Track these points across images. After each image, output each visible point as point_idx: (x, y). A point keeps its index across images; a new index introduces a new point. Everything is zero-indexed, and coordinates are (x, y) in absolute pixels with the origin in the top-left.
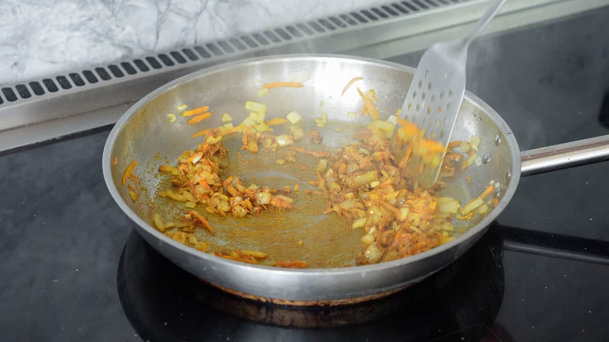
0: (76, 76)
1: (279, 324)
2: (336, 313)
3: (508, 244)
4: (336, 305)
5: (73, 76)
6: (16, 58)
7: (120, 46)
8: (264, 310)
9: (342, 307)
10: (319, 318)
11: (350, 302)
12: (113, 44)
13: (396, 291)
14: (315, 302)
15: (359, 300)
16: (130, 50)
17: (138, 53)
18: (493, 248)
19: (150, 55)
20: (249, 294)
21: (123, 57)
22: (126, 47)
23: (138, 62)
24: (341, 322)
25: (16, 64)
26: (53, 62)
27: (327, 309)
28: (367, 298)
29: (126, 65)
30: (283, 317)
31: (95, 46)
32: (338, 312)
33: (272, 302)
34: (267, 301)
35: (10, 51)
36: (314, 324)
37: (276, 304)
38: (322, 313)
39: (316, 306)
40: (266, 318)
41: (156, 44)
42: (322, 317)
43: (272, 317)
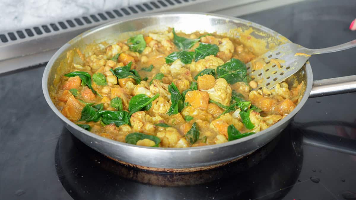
0: (54, 25)
1: (141, 181)
2: (177, 177)
3: (307, 141)
4: (178, 172)
5: (52, 25)
6: (16, 14)
7: (81, 6)
8: (131, 172)
9: (181, 174)
10: (166, 180)
11: (187, 171)
12: (77, 6)
13: (218, 165)
14: (163, 169)
15: (192, 170)
16: (88, 9)
17: (93, 11)
18: (294, 143)
19: (101, 12)
20: (123, 161)
21: (83, 14)
22: (85, 7)
23: (93, 16)
24: (181, 183)
25: (16, 18)
26: (39, 17)
27: (171, 174)
28: (198, 169)
29: (85, 19)
30: (144, 177)
31: (66, 7)
32: (179, 176)
33: (137, 167)
34: (134, 166)
35: (12, 9)
36: (163, 183)
37: (139, 169)
38: (168, 176)
39: (165, 172)
40: (132, 177)
41: (104, 5)
42: (168, 179)
43: (137, 177)
